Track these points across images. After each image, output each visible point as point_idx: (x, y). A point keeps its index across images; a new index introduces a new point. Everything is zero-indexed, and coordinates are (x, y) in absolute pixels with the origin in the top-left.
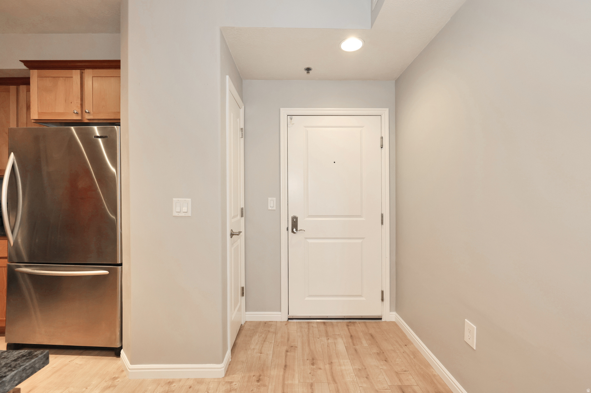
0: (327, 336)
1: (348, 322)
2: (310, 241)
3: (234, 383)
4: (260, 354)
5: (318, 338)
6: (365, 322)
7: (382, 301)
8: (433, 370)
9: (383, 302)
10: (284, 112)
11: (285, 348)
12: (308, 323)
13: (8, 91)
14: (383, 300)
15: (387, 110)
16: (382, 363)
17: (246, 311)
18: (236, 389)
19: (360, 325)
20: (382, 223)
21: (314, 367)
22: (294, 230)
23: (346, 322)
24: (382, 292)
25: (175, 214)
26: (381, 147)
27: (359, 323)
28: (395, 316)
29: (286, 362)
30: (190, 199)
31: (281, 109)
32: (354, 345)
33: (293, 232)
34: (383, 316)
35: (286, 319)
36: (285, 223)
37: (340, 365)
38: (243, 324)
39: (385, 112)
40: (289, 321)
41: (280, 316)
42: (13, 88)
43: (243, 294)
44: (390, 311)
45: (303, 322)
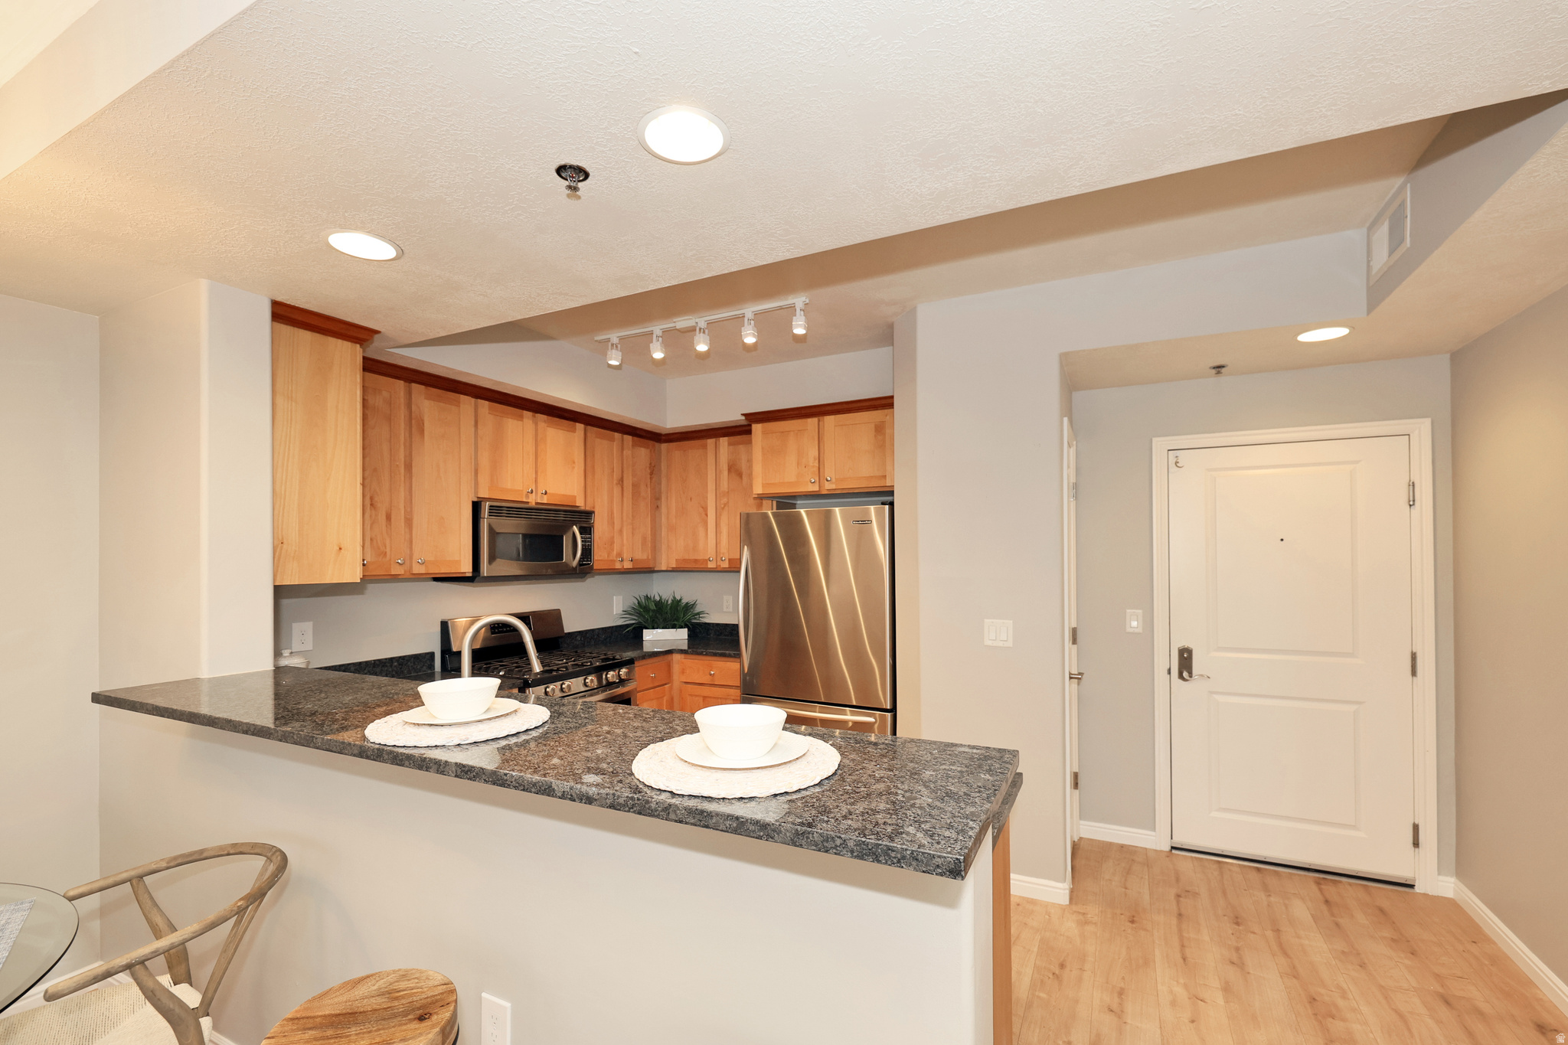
0: (1266, 888)
1: (1319, 878)
2: (1221, 699)
3: (1089, 916)
4: (1124, 890)
5: (1245, 890)
6: (1366, 885)
7: (1414, 847)
8: (1539, 992)
9: (1417, 849)
10: (1160, 445)
11: (1173, 892)
12: (1219, 862)
13: (705, 447)
14: (1416, 844)
15: (1427, 422)
16: (1402, 955)
17: (1080, 819)
18: (1095, 923)
19: (1350, 891)
20: (1414, 673)
21: (1241, 928)
22: (1185, 674)
23: (1314, 877)
24: (1416, 828)
25: (988, 643)
26: (1410, 505)
27: (1350, 884)
28: (1453, 885)
29: (1179, 909)
30: (1011, 622)
31: (1155, 440)
32: (1333, 915)
33: (1181, 676)
34: (1417, 881)
35: (1168, 848)
36: (1165, 659)
37: (1299, 937)
38: (1076, 840)
39: (1422, 430)
40: (1174, 851)
41: (1154, 840)
42: (711, 442)
43: (1076, 785)
44: (1439, 874)
45: (1207, 859)
